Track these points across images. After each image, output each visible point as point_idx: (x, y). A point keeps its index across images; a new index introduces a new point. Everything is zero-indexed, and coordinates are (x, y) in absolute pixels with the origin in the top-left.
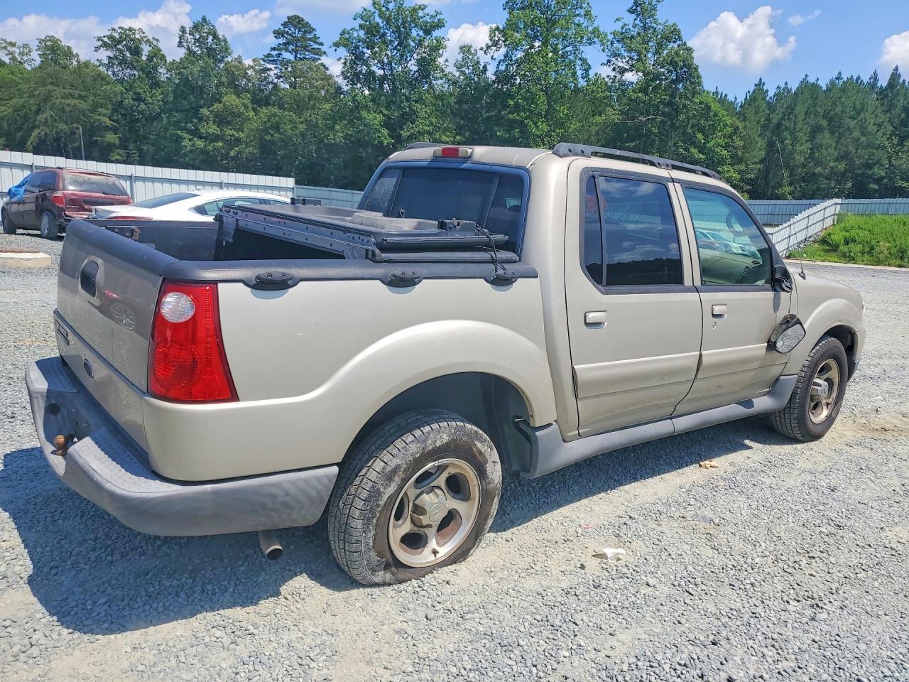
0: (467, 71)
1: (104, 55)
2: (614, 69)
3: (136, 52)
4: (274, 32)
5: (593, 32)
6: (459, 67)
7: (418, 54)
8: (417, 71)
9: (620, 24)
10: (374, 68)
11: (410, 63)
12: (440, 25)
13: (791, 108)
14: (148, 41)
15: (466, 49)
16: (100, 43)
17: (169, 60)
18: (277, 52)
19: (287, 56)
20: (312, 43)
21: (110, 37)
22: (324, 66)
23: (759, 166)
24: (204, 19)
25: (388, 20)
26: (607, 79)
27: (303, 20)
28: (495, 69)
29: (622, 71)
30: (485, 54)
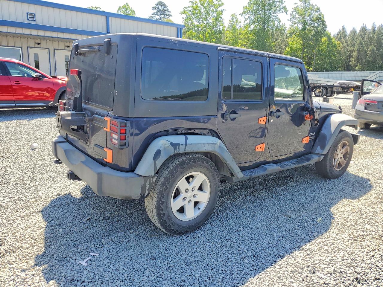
4: (152, 8)
5: (283, 8)
9: (296, 5)
10: (195, 22)
12: (222, 5)
15: (233, 15)
18: (154, 15)
19: (158, 17)
20: (166, 12)
24: (126, 4)
27: (163, 3)
30: (242, 16)
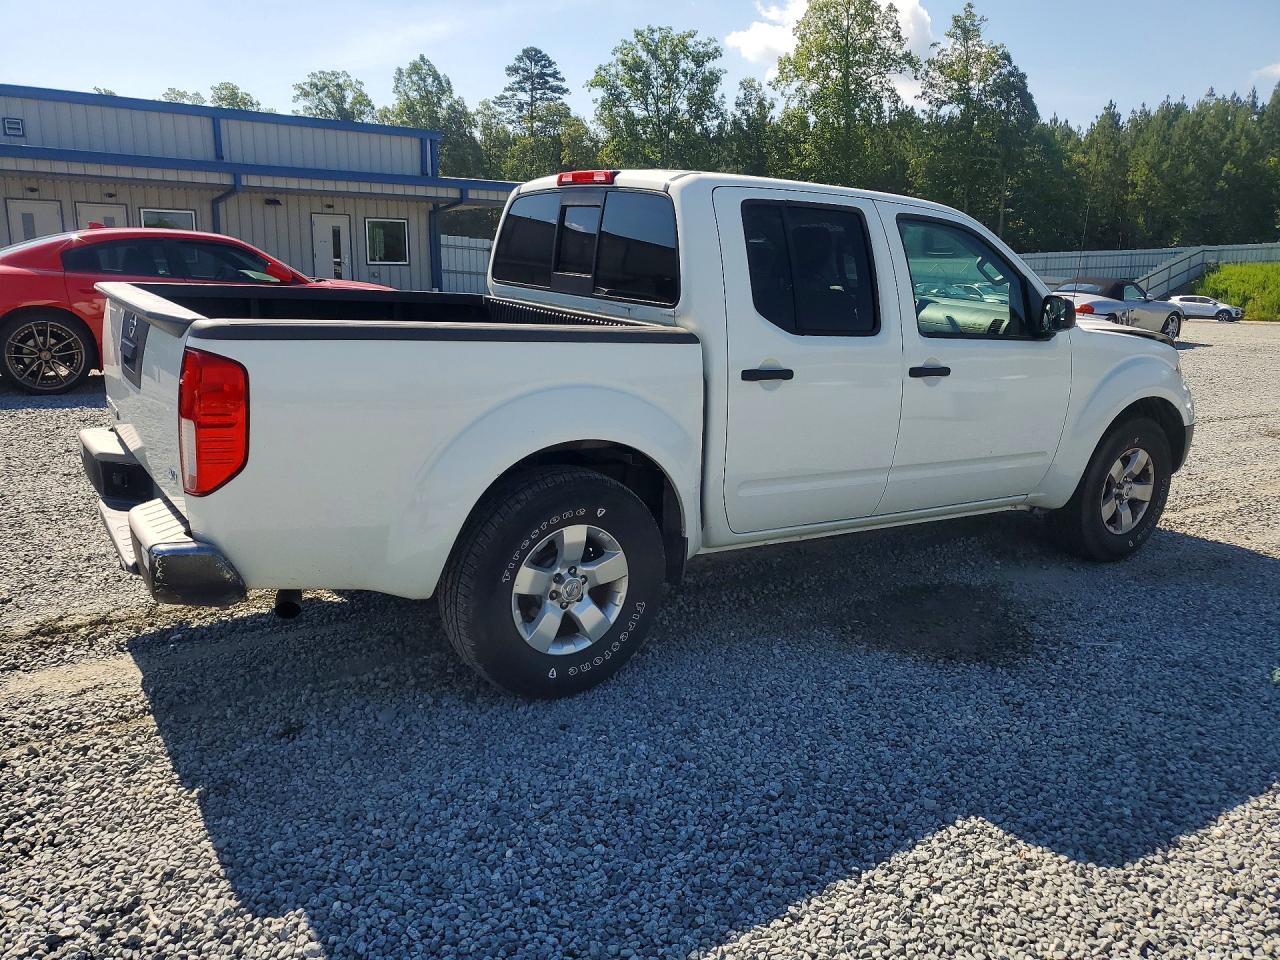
0: (750, 110)
1: (302, 104)
2: (930, 102)
3: (340, 99)
6: (740, 105)
7: (689, 90)
8: (688, 111)
9: (936, 50)
10: (635, 110)
11: (680, 101)
12: (716, 54)
14: (351, 85)
15: (747, 85)
16: (298, 92)
17: (378, 105)
18: (511, 93)
19: (524, 97)
20: (550, 79)
21: (311, 84)
22: (566, 106)
24: (422, 58)
25: (655, 55)
26: (922, 116)
27: (540, 52)
28: (784, 106)
29: (944, 103)
30: (774, 89)
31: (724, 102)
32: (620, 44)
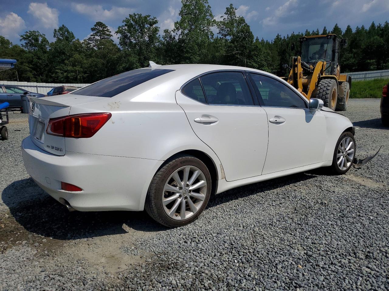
0: (167, 39)
1: (24, 42)
2: (222, 35)
3: (37, 40)
4: (92, 29)
5: (213, 21)
6: (164, 38)
7: (148, 34)
8: (149, 40)
9: (223, 18)
10: (132, 40)
11: (146, 37)
12: (156, 22)
13: (288, 44)
14: (41, 35)
15: (166, 31)
16: (22, 38)
17: (50, 42)
18: (93, 37)
19: (98, 38)
20: (106, 32)
21: (26, 35)
22: (112, 40)
23: (278, 67)
24: (63, 26)
25: (136, 22)
27: (102, 23)
28: (178, 38)
29: (225, 36)
30: (174, 32)
31: (160, 38)
32: (125, 19)
